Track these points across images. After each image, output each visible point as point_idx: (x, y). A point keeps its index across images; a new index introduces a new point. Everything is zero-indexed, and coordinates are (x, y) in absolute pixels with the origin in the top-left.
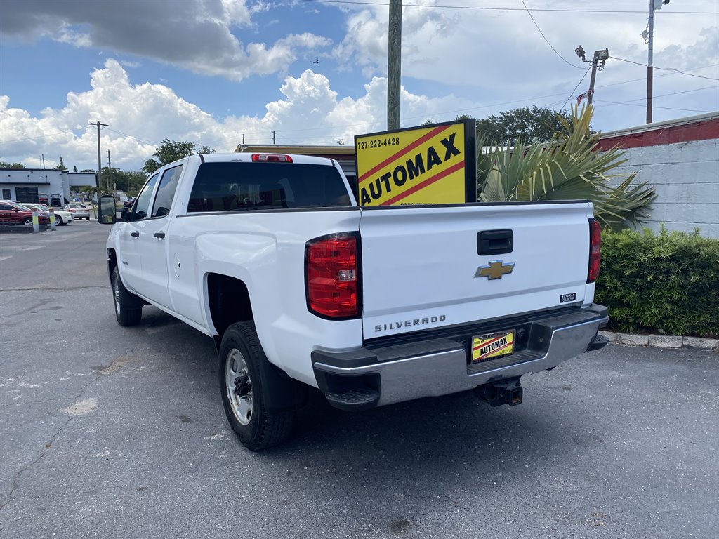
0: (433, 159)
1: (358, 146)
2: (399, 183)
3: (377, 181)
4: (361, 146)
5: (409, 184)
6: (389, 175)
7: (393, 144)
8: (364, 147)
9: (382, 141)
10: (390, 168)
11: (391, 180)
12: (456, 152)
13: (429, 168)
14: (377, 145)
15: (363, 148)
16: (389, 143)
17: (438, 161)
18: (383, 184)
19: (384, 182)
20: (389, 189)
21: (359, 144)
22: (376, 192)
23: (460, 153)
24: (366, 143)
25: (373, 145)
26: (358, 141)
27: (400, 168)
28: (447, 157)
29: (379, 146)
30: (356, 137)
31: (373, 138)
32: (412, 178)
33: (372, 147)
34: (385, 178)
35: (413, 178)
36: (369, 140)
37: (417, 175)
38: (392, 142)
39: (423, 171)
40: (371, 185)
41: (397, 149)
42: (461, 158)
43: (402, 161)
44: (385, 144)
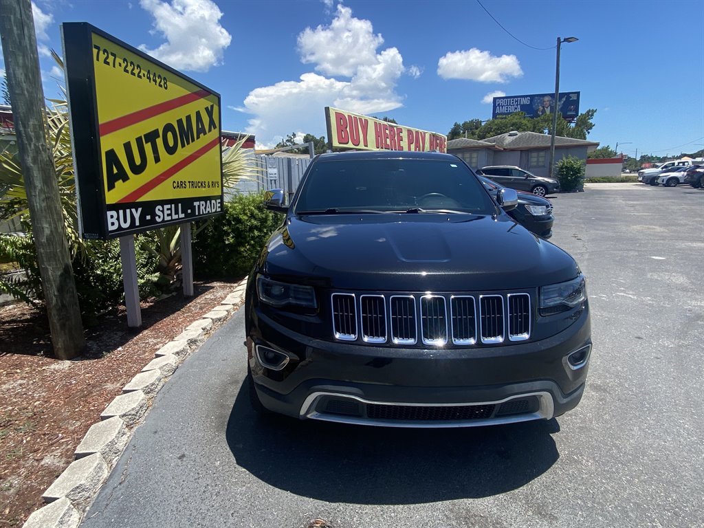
0: (200, 127)
2: (171, 151)
3: (139, 140)
4: (103, 57)
5: (182, 153)
6: (156, 133)
7: (160, 85)
8: (111, 61)
11: (159, 141)
13: (198, 137)
14: (136, 72)
16: (155, 81)
18: (148, 147)
19: (149, 144)
20: (157, 160)
22: (138, 161)
24: (114, 55)
25: (129, 69)
28: (210, 130)
29: (139, 77)
32: (183, 146)
33: (126, 71)
34: (152, 137)
37: (188, 143)
38: (158, 80)
40: (127, 146)
43: (171, 117)
44: (149, 78)
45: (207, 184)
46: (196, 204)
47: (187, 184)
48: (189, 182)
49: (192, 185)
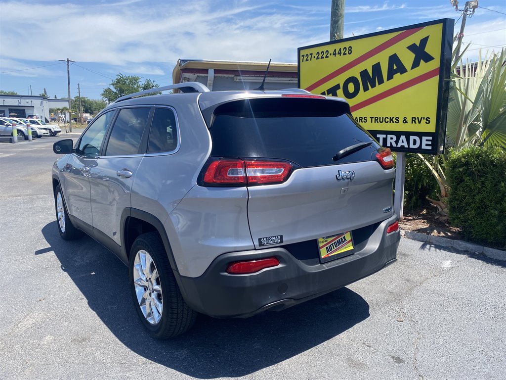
0: (395, 67)
1: (301, 58)
2: (350, 96)
4: (305, 58)
6: (338, 87)
7: (345, 54)
8: (309, 58)
9: (331, 51)
10: (340, 80)
11: (340, 92)
12: (428, 58)
13: (390, 77)
14: (324, 56)
15: (307, 60)
16: (340, 54)
17: (402, 70)
19: (330, 95)
21: (303, 56)
23: (433, 58)
24: (311, 54)
25: (320, 56)
26: (303, 52)
27: (353, 80)
28: (416, 64)
29: (327, 57)
30: (299, 50)
31: (320, 49)
32: (366, 89)
33: (318, 58)
35: (368, 89)
36: (314, 51)
37: (373, 86)
38: (343, 52)
39: (381, 82)
41: (349, 59)
42: (435, 64)
43: (355, 72)
44: (335, 54)
45: (401, 120)
46: (381, 137)
47: (369, 120)
48: (372, 118)
49: (375, 120)
